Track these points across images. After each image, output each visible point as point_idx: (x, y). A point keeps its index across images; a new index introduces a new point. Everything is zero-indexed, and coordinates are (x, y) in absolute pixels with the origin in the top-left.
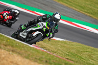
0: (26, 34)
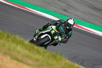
0: (37, 37)
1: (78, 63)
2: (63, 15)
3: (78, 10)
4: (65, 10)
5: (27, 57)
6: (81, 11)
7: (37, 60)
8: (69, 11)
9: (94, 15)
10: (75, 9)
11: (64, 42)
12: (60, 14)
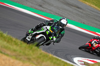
0: (31, 37)
1: (52, 53)
2: (39, 10)
3: (52, 5)
4: (41, 6)
5: (6, 48)
6: (55, 7)
7: (15, 51)
8: (44, 6)
9: (67, 10)
10: (50, 5)
11: (57, 42)
12: (36, 9)
